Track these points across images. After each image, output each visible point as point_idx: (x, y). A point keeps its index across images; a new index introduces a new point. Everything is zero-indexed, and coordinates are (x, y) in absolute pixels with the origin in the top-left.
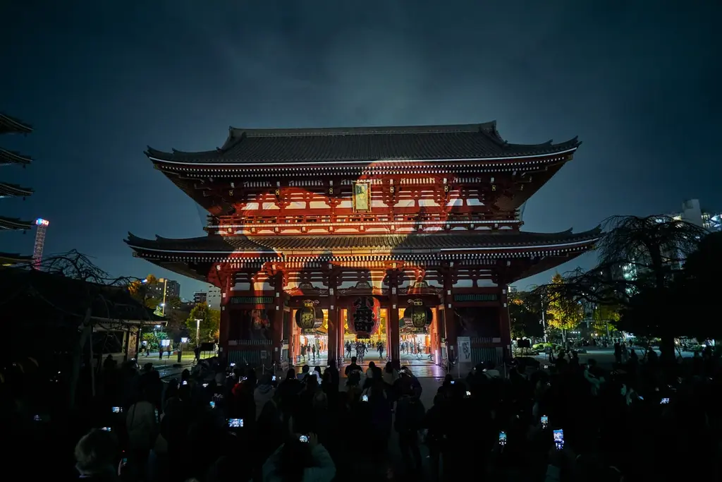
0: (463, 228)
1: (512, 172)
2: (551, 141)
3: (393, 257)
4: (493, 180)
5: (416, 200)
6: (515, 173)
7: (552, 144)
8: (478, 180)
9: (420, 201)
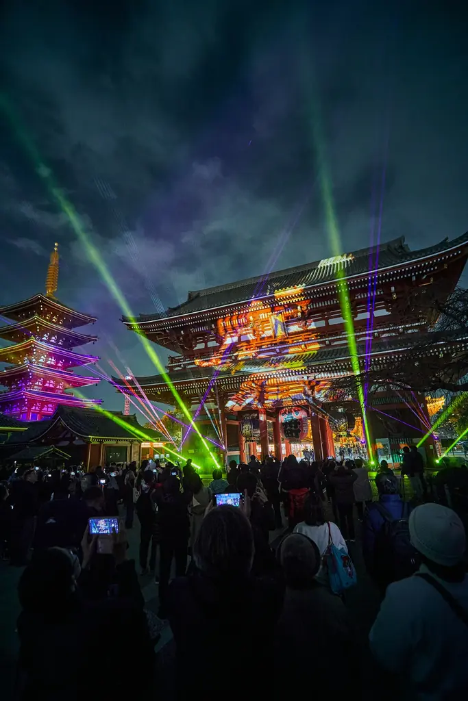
0: (368, 338)
1: (411, 276)
2: (447, 239)
3: (309, 369)
4: (393, 289)
5: (327, 320)
6: (414, 278)
7: (449, 241)
8: (380, 292)
9: (330, 320)
